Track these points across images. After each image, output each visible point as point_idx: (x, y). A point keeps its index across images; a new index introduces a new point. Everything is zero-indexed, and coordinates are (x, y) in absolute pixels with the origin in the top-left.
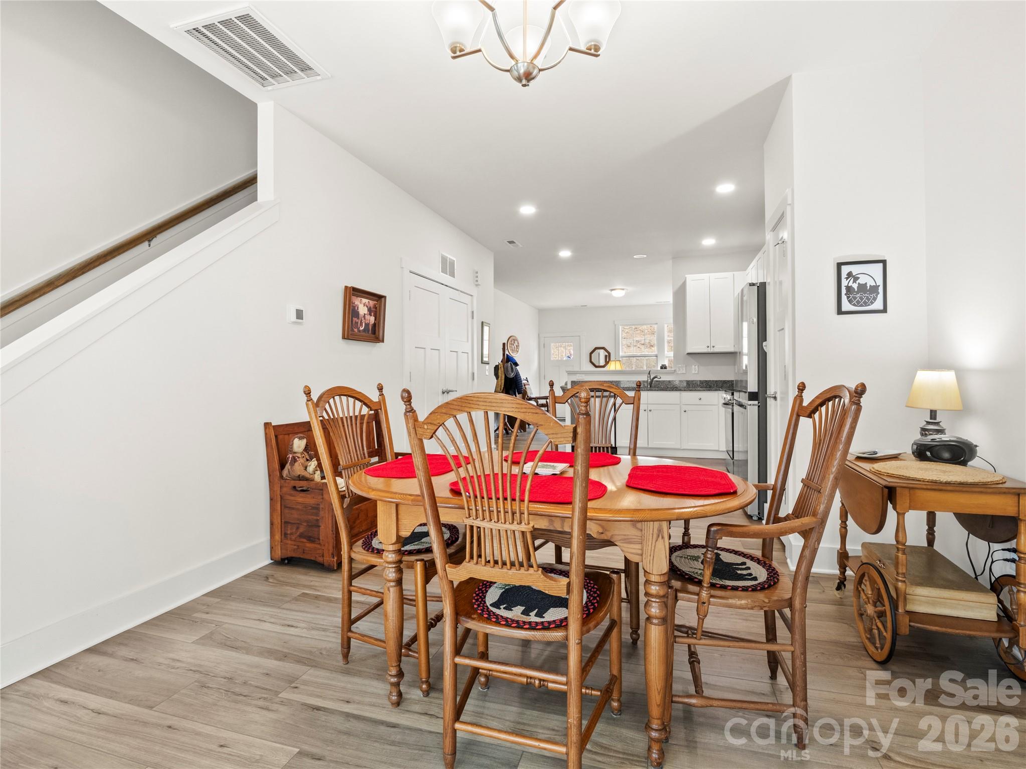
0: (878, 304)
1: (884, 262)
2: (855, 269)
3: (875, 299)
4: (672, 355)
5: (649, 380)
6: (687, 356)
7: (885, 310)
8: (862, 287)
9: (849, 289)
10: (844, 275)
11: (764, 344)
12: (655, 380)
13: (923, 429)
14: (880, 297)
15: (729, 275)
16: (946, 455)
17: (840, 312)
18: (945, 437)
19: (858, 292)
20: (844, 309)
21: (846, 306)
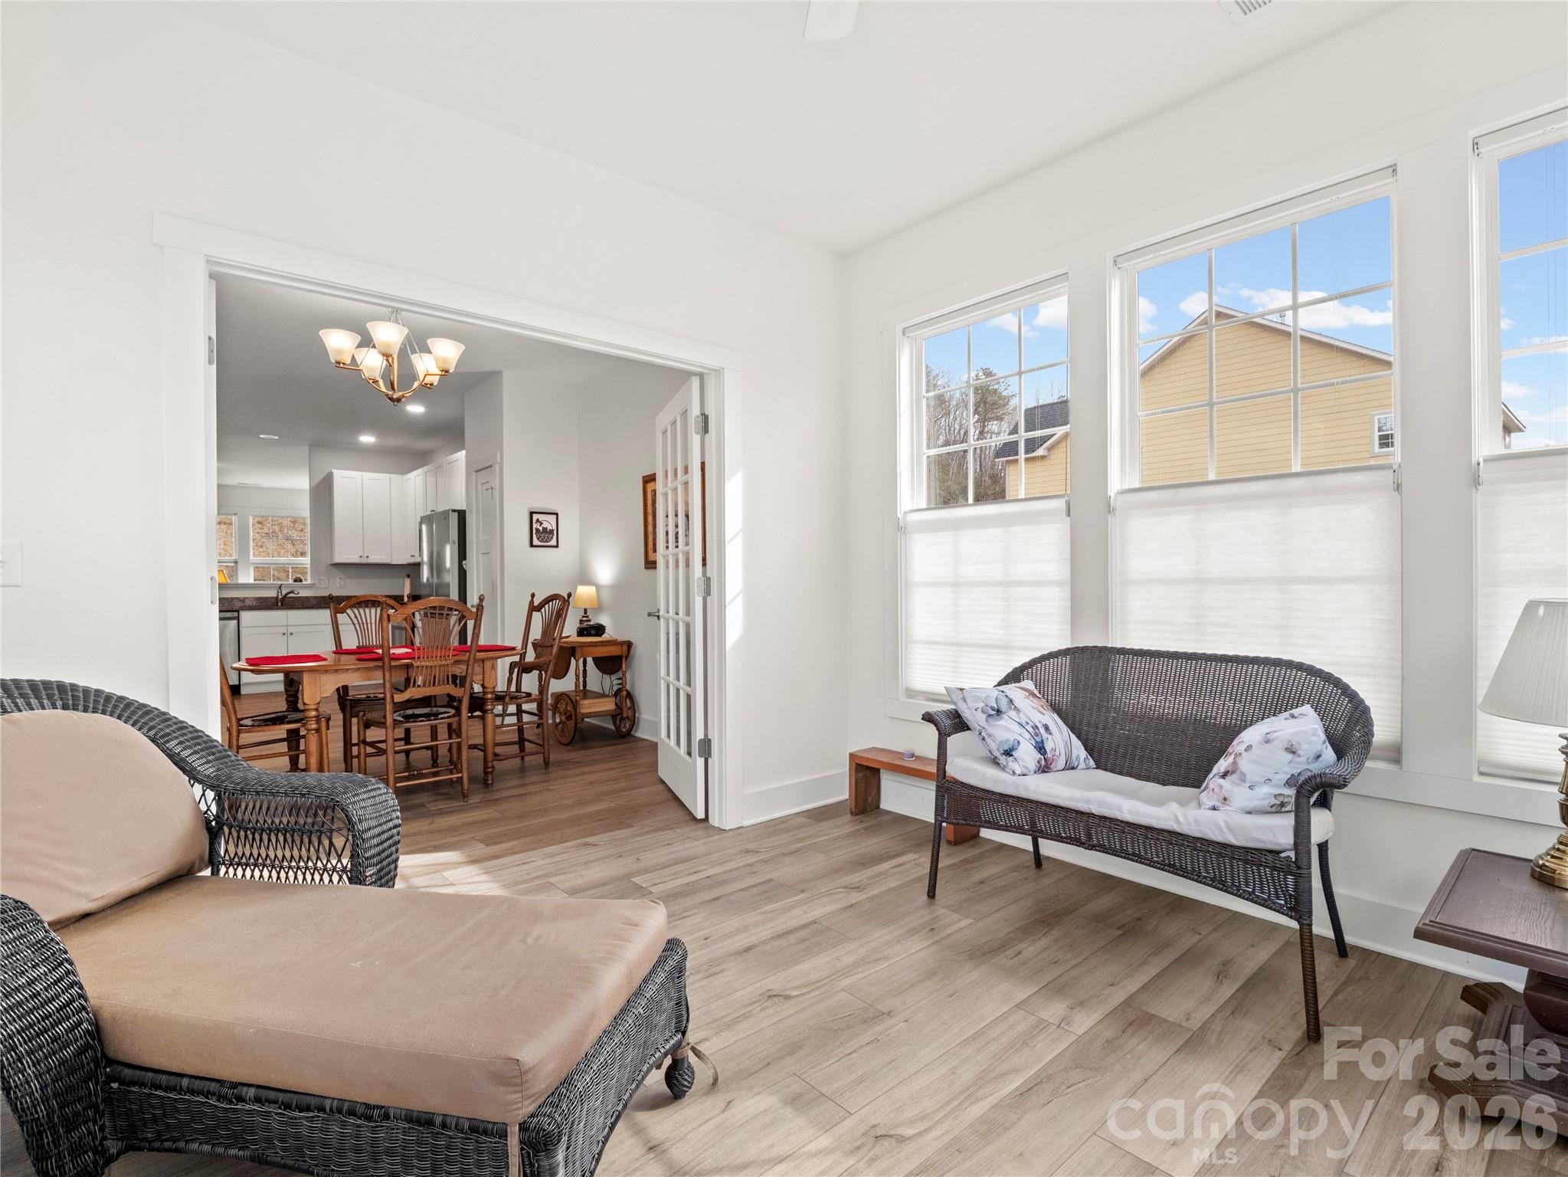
0: (553, 542)
1: (557, 514)
2: (541, 517)
3: (552, 538)
4: (309, 562)
5: (280, 597)
6: (330, 567)
7: (557, 546)
8: (545, 529)
9: (537, 530)
10: (534, 521)
11: (464, 562)
12: (289, 595)
13: (581, 621)
14: (555, 537)
15: (385, 476)
16: (593, 632)
17: (532, 545)
18: (591, 623)
19: (542, 533)
20: (534, 544)
21: (536, 542)
